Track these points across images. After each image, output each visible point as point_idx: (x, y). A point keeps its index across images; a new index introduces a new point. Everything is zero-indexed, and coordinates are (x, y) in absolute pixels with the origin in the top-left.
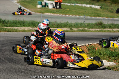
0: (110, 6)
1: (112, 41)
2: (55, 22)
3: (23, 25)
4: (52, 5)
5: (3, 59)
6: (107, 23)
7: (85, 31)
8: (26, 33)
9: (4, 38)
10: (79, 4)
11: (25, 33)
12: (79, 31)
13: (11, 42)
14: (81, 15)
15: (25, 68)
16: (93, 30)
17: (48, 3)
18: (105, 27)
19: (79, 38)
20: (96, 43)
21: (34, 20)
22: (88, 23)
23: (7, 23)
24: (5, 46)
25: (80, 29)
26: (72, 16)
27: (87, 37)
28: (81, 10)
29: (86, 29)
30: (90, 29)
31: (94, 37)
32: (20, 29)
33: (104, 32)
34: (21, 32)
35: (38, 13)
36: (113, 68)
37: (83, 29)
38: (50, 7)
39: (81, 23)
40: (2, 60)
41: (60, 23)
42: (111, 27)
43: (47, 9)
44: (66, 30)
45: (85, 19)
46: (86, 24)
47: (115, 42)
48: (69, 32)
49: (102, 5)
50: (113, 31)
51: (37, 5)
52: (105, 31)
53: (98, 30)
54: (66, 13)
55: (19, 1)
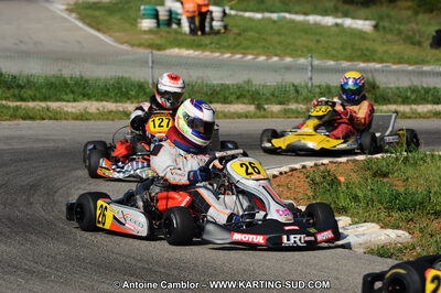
0: (409, 22)
2: (200, 81)
3: (84, 95)
6: (392, 85)
8: (92, 122)
10: (296, 13)
12: (287, 114)
17: (179, 11)
18: (386, 101)
20: (344, 160)
23: (22, 88)
25: (294, 106)
26: (269, 57)
28: (304, 36)
32: (70, 110)
34: (73, 119)
36: (400, 250)
41: (222, 85)
42: (407, 97)
43: (176, 33)
45: (313, 69)
48: (251, 117)
49: (381, 18)
50: (413, 112)
51: (139, 20)
54: (246, 48)
55: (76, 4)
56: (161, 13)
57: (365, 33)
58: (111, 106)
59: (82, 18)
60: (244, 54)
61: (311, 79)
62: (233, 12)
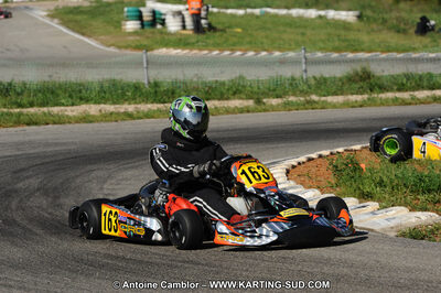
0: (391, 11)
1: (417, 135)
2: (195, 79)
3: (81, 99)
4: (179, 19)
5: (25, 223)
6: (386, 73)
7: (310, 104)
8: (96, 124)
9: (19, 150)
10: (278, 7)
11: (90, 125)
12: (288, 106)
13: (47, 160)
14: (290, 50)
15: (112, 252)
16: (340, 99)
17: (163, 11)
18: (383, 88)
19: (294, 132)
20: (358, 147)
21: (118, 77)
22: (318, 76)
23: (18, 94)
24: (27, 178)
25: (292, 99)
26: (257, 52)
27: (323, 126)
28: (288, 30)
29: (315, 98)
30: (330, 99)
31: (348, 125)
32: (70, 114)
33: (382, 104)
34: (77, 122)
35: (128, 52)
36: (432, 232)
37: (302, 99)
38: (173, 25)
39: (293, 79)
40: (23, 228)
41: (217, 81)
42: (403, 85)
43: (162, 33)
44: (239, 106)
45: (307, 62)
46: (313, 82)
47: (431, 137)
48: (253, 112)
49: (363, 7)
50: (413, 98)
51: (123, 22)
52: (385, 103)
53: (359, 98)
54: (234, 45)
55: (56, 10)
56: (144, 14)
57: (349, 23)
58: (110, 108)
59: (65, 23)
60: (232, 50)
61: (306, 71)
62: (215, 10)
